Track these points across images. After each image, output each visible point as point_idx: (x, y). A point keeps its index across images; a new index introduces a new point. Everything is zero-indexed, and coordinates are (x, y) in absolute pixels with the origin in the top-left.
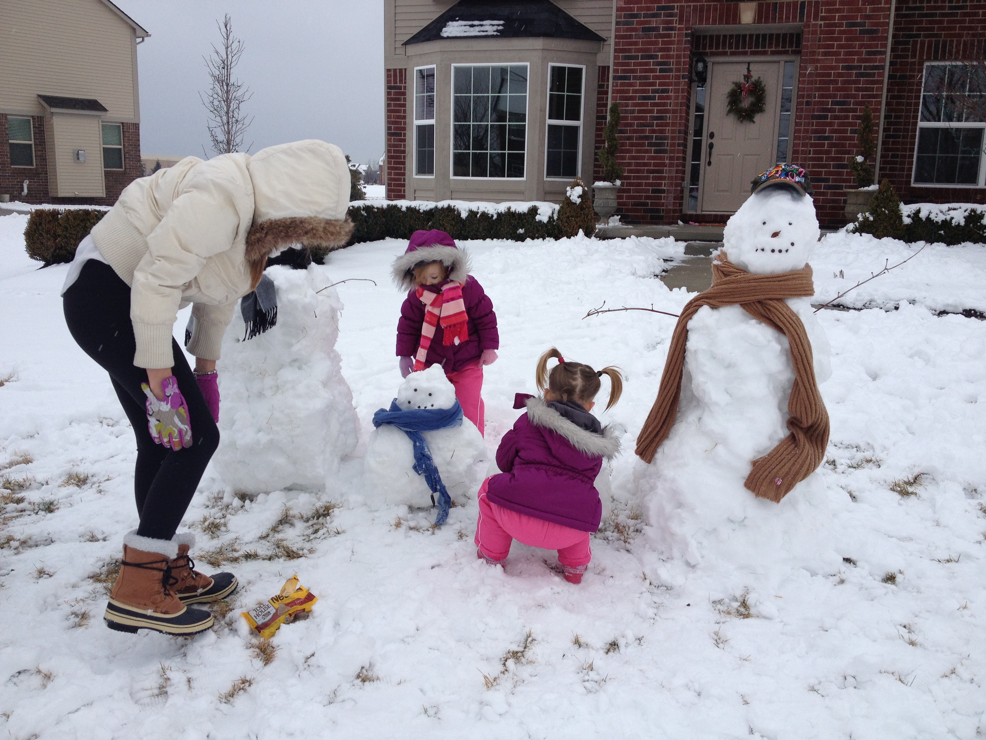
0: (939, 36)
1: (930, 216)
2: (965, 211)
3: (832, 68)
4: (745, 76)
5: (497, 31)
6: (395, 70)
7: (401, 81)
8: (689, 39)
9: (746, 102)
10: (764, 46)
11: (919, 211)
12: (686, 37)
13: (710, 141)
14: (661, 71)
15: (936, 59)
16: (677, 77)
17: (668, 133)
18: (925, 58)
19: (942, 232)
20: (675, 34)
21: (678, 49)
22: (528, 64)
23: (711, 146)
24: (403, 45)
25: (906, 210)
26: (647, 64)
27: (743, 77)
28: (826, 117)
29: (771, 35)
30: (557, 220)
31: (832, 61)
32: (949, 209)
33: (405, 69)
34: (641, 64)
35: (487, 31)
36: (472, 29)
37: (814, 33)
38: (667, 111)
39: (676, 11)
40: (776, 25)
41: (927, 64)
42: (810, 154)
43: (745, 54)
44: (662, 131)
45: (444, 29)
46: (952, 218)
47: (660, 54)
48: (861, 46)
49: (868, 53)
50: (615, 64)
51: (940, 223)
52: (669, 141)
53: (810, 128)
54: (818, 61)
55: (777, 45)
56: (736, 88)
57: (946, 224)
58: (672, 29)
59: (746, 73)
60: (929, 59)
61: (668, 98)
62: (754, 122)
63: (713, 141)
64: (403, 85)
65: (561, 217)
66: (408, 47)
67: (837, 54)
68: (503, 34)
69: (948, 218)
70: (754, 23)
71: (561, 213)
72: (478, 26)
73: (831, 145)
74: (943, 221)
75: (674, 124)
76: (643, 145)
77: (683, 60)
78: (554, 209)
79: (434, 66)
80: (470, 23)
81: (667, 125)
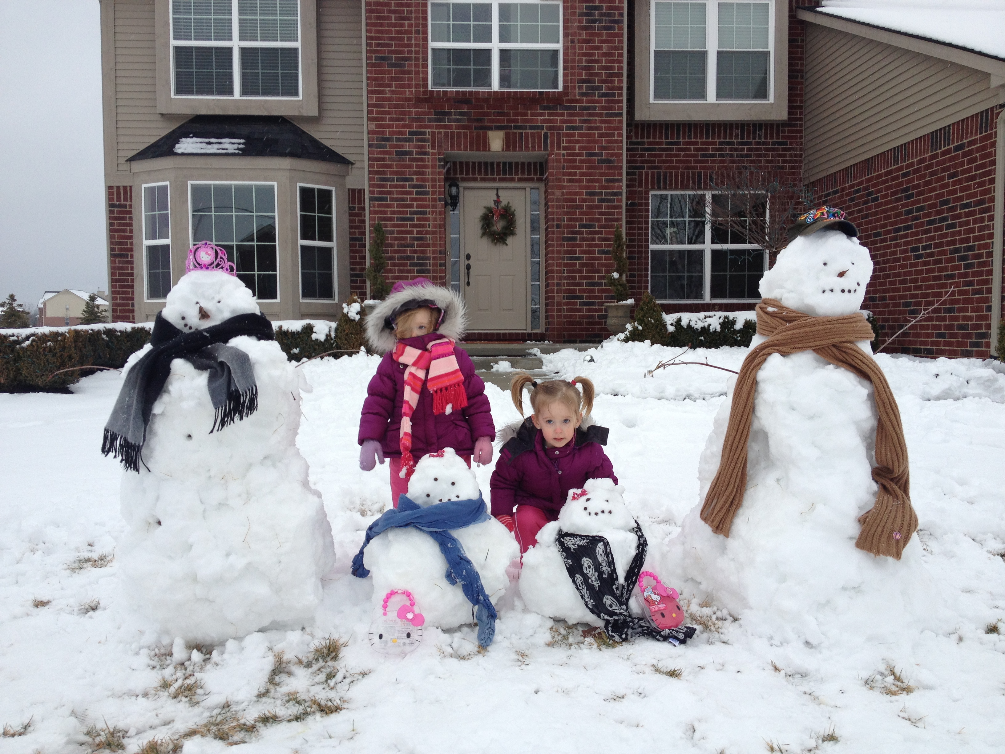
0: (660, 168)
1: (690, 324)
2: (720, 318)
3: (576, 194)
4: (495, 201)
5: (238, 149)
6: (118, 187)
7: (126, 199)
8: (442, 163)
9: (499, 225)
10: (511, 174)
11: (680, 320)
12: (439, 161)
13: (467, 262)
14: (417, 193)
15: (659, 188)
16: (434, 200)
17: (430, 253)
18: (650, 187)
19: (702, 338)
20: (428, 158)
21: (432, 173)
22: (275, 183)
23: (468, 267)
24: (127, 161)
25: (669, 319)
26: (404, 186)
27: (493, 202)
28: (575, 239)
29: (517, 164)
30: (335, 338)
31: (576, 187)
32: (706, 317)
33: (131, 187)
34: (396, 186)
35: (227, 149)
36: (209, 146)
37: (558, 161)
38: (427, 232)
39: (427, 136)
40: (524, 153)
41: (652, 193)
42: (564, 273)
43: (494, 180)
44: (423, 252)
45: (177, 146)
46: (709, 325)
47: (415, 177)
48: (601, 174)
49: (608, 181)
50: (370, 186)
51: (700, 329)
52: (431, 262)
53: (562, 249)
54: (563, 187)
55: (523, 173)
56: (488, 212)
57: (705, 330)
58: (425, 153)
59: (495, 198)
60: (653, 188)
61: (427, 219)
62: (507, 245)
63: (469, 262)
64: (128, 203)
65: (340, 335)
66: (132, 163)
67: (580, 181)
68: (245, 152)
69: (706, 325)
70: (503, 150)
71: (339, 331)
72: (216, 143)
73: (582, 265)
74: (702, 328)
75: (434, 245)
76: (405, 265)
77: (438, 183)
78: (331, 327)
79: (168, 183)
80: (207, 140)
81: (428, 245)
